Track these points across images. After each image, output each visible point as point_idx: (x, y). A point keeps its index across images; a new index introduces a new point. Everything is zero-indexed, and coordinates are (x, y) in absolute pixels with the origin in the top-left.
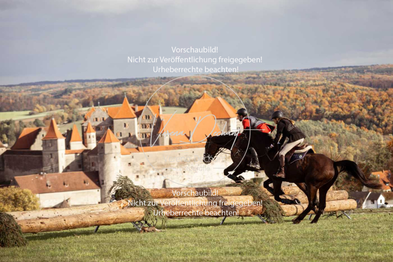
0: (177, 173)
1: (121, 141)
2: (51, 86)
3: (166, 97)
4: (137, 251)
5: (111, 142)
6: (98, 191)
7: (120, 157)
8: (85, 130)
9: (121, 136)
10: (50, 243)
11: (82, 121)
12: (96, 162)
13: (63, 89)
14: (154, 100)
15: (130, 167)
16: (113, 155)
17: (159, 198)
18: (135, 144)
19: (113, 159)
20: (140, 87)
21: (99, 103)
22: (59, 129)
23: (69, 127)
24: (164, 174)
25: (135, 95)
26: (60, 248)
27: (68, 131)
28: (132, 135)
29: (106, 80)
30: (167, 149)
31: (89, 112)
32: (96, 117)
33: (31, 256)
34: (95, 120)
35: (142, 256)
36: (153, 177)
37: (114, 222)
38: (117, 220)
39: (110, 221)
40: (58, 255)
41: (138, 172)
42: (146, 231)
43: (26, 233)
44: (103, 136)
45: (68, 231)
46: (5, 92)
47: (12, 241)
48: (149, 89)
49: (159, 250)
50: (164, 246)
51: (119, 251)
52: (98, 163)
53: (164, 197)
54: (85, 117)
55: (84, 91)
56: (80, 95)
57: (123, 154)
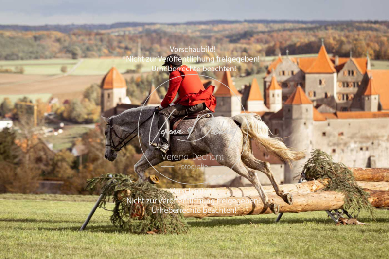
0: (387, 149)
1: (315, 104)
2: (227, 26)
3: (377, 47)
4: (332, 249)
5: (301, 103)
6: (281, 167)
7: (312, 124)
8: (267, 86)
9: (315, 95)
10: (219, 231)
11: (265, 74)
12: (280, 129)
13: (242, 32)
14: (360, 51)
15: (324, 137)
16: (303, 121)
17: (363, 180)
18: (333, 107)
19: (302, 126)
20: (343, 33)
21: (288, 51)
22: (234, 83)
23: (246, 81)
24: (369, 149)
25: (335, 43)
26: (231, 239)
27: (246, 86)
28: (329, 95)
29: (298, 22)
30: (375, 116)
31: (275, 62)
32: (284, 69)
33: (193, 248)
34: (281, 73)
35: (338, 255)
36: (354, 153)
37: (303, 209)
38: (307, 207)
39: (298, 207)
40: (229, 248)
41: (334, 144)
42: (345, 224)
43: (187, 217)
44: (292, 96)
45: (242, 217)
46: (165, 33)
47: (170, 226)
48: (354, 37)
49: (362, 250)
50: (368, 245)
51: (308, 248)
52: (283, 130)
53: (371, 179)
54: (269, 69)
55: (268, 35)
56: (264, 40)
57: (316, 120)
